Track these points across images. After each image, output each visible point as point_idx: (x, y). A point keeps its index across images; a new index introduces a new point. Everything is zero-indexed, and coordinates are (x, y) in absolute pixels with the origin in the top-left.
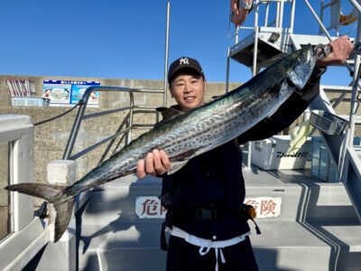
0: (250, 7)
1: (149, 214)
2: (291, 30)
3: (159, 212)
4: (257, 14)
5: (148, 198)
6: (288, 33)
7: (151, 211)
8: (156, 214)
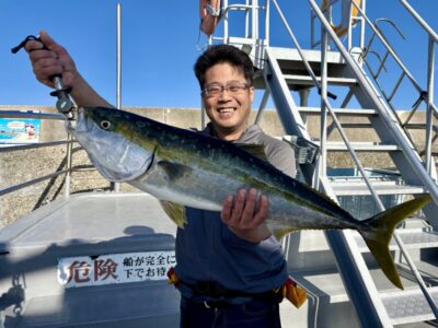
0: (218, 14)
1: (78, 280)
2: (266, 42)
3: (92, 277)
4: (226, 23)
5: (76, 259)
6: (263, 46)
7: (81, 276)
8: (88, 280)
